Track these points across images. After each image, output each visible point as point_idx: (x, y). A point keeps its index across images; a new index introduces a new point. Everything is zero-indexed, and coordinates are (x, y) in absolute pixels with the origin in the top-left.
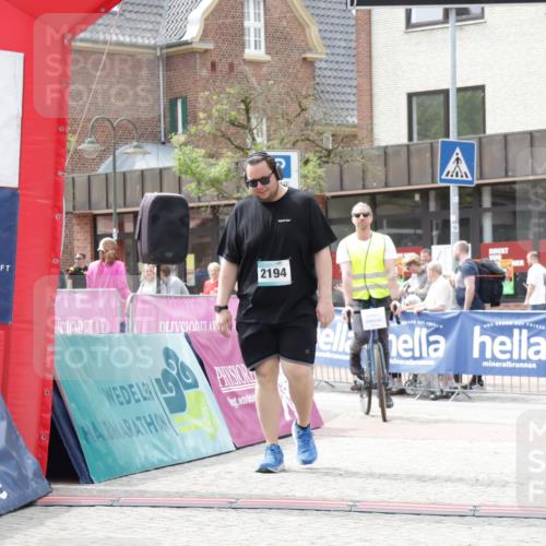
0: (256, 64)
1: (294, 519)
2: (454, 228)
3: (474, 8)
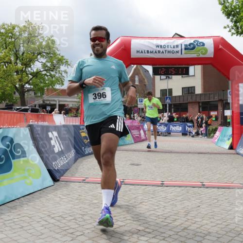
0: (137, 85)
1: (144, 153)
2: (168, 110)
3: (170, 76)
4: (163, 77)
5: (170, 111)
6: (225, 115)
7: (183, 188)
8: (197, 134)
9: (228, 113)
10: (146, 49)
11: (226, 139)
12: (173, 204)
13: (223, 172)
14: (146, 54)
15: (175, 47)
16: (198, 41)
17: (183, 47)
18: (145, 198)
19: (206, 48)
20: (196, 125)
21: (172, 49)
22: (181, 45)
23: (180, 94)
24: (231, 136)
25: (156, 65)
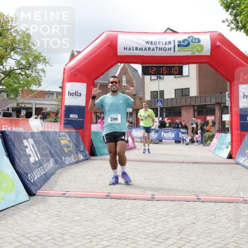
0: (124, 86)
1: (132, 162)
2: (159, 115)
3: (162, 76)
4: (154, 77)
5: (161, 115)
6: (223, 120)
7: (176, 202)
8: (192, 141)
9: (226, 118)
10: (135, 46)
11: (224, 146)
12: (165, 220)
13: (220, 184)
14: (135, 51)
15: (168, 43)
16: (193, 37)
17: (176, 44)
18: (133, 214)
19: (201, 45)
20: (190, 131)
21: (163, 46)
22: (174, 41)
23: (173, 96)
24: (230, 144)
25: (146, 64)
